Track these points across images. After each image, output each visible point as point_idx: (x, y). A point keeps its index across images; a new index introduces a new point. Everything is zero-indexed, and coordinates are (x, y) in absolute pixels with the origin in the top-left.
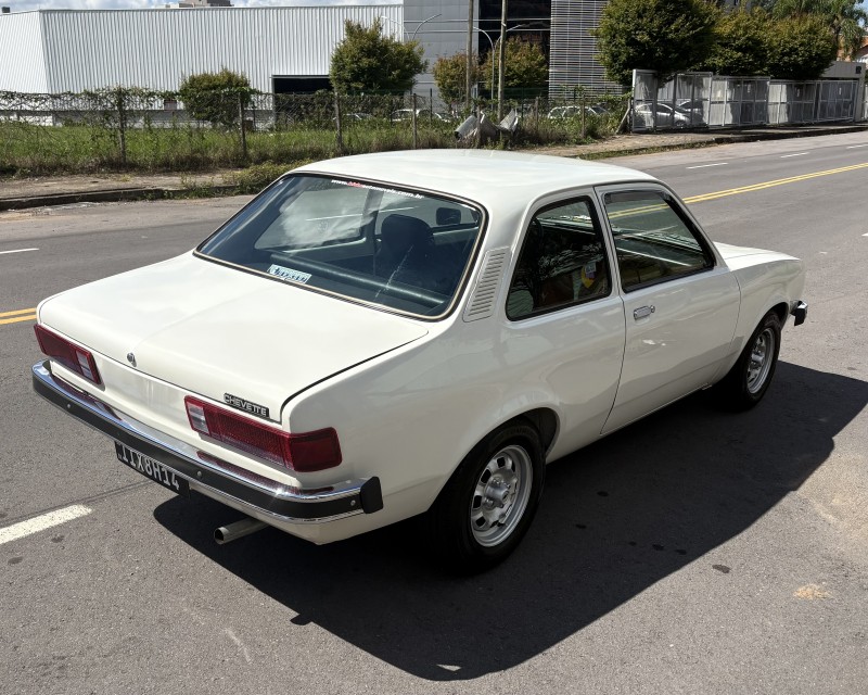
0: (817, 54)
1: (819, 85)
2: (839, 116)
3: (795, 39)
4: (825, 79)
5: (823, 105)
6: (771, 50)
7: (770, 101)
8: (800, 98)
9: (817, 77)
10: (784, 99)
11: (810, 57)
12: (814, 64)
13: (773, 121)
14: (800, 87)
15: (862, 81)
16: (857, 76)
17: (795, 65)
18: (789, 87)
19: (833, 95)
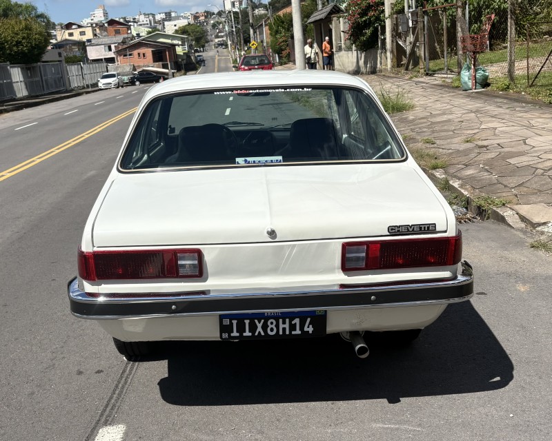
0: (36, 45)
1: (40, 67)
2: (57, 87)
3: (17, 34)
4: (43, 62)
5: (46, 81)
6: (7, 42)
7: (14, 81)
8: (31, 77)
9: (39, 61)
10: (22, 79)
11: (32, 46)
12: (36, 52)
13: (19, 95)
14: (28, 69)
15: (64, 62)
16: (60, 59)
17: (23, 52)
18: (22, 69)
19: (50, 73)
